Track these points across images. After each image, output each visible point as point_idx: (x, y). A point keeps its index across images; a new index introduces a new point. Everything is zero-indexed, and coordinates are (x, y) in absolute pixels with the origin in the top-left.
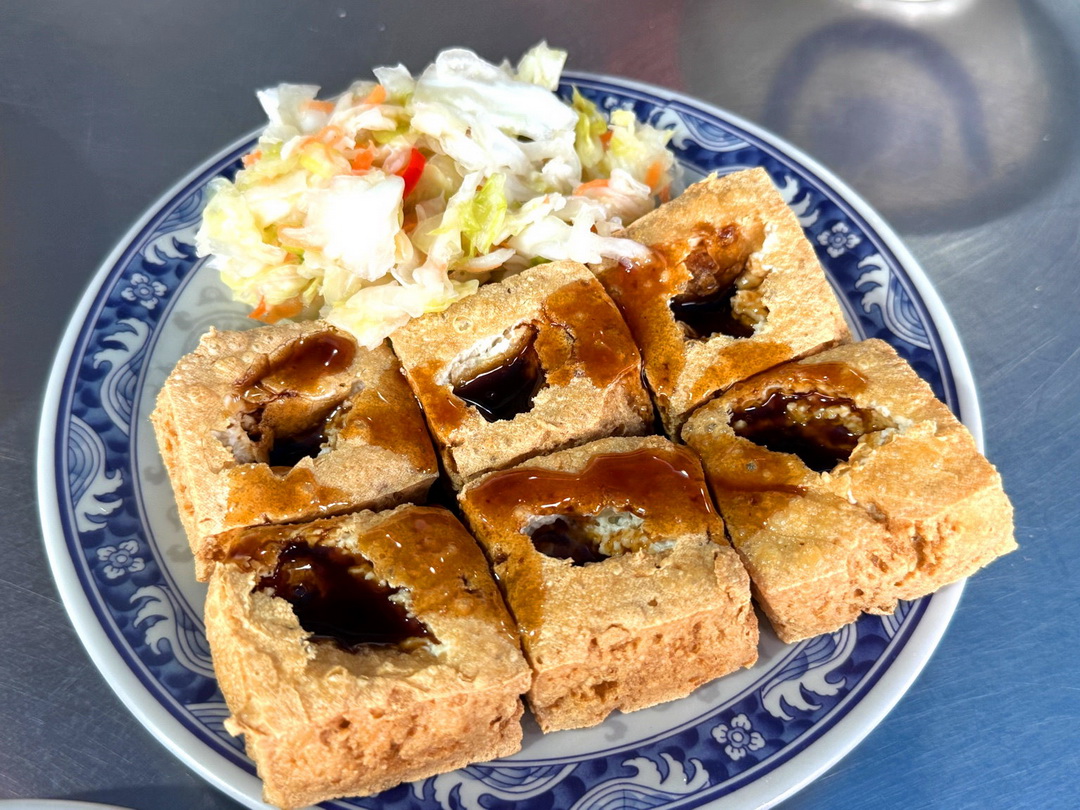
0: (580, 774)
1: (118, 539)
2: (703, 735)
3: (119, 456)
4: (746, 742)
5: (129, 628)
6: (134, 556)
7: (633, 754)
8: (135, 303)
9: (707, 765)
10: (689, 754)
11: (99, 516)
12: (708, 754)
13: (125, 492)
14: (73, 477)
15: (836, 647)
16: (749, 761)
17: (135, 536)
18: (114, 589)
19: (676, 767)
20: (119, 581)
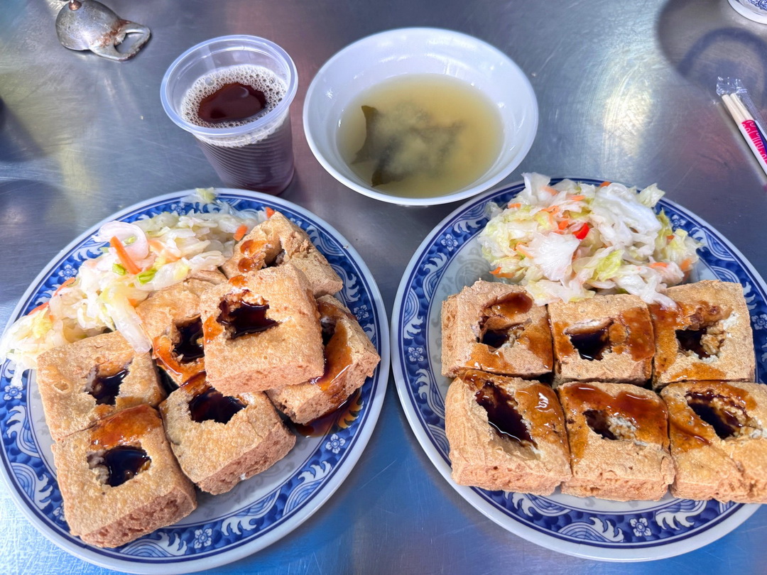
0: (571, 515)
1: (417, 345)
2: (626, 520)
3: (424, 311)
4: (643, 530)
5: (413, 384)
6: (421, 355)
7: (595, 516)
8: (445, 247)
9: (624, 533)
10: (618, 525)
11: (412, 333)
12: (626, 529)
13: (423, 326)
14: (406, 314)
15: (695, 507)
16: (642, 539)
17: (422, 346)
18: (412, 366)
19: (611, 528)
20: (414, 363)
